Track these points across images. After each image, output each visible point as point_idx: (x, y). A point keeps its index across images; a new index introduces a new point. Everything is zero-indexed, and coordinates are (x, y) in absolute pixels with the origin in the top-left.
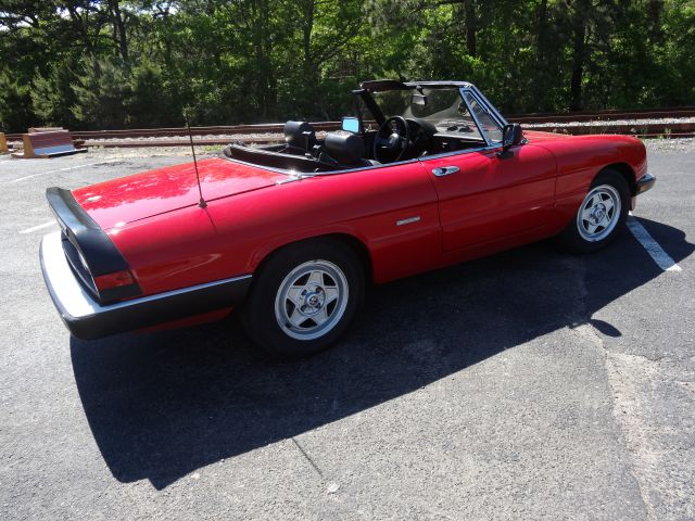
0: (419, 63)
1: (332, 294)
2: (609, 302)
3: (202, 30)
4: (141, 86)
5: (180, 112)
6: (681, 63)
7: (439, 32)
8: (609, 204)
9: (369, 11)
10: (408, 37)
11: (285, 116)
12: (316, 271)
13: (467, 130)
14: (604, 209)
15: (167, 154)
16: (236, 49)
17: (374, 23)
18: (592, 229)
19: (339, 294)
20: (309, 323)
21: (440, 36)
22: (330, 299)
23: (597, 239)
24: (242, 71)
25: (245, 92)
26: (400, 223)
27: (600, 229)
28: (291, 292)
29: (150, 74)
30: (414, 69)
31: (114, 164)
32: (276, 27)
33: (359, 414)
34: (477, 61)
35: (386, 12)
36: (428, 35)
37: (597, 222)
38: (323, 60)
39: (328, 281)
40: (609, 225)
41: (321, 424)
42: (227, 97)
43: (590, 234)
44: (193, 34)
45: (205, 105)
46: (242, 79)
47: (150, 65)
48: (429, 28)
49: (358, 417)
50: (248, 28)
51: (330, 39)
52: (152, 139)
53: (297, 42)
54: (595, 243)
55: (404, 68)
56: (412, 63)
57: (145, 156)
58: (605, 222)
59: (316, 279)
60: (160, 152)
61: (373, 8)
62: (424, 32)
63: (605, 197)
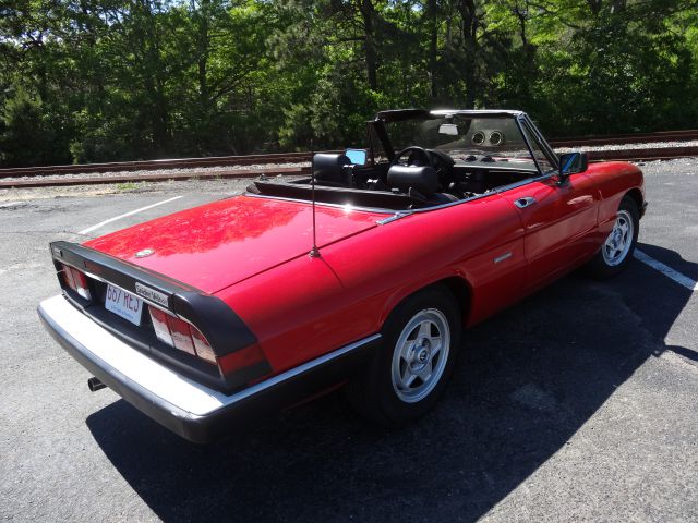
0: (325, 97)
1: (437, 345)
3: (86, 61)
4: (17, 120)
5: (67, 148)
7: (342, 66)
8: (624, 228)
9: (274, 45)
10: (311, 72)
11: (186, 150)
12: (424, 320)
14: (621, 233)
15: (72, 194)
16: (125, 80)
17: (280, 56)
18: (613, 253)
19: (443, 347)
20: (418, 382)
21: (344, 72)
22: (434, 352)
23: (617, 262)
24: (137, 104)
25: (141, 126)
26: (497, 260)
28: (405, 350)
29: (28, 107)
30: (321, 103)
31: (15, 208)
32: (171, 58)
33: (523, 485)
34: (380, 95)
35: (290, 47)
36: (331, 70)
37: (616, 246)
38: (221, 93)
39: (434, 332)
40: (625, 248)
42: (118, 130)
43: (612, 260)
44: (78, 65)
45: (94, 140)
46: (137, 113)
47: (27, 97)
48: (331, 63)
49: (524, 488)
50: (137, 59)
51: (228, 72)
53: (192, 75)
55: (310, 102)
56: (319, 97)
57: (45, 197)
58: (621, 247)
59: (425, 332)
60: (63, 192)
61: (278, 41)
62: (327, 68)
63: (622, 222)
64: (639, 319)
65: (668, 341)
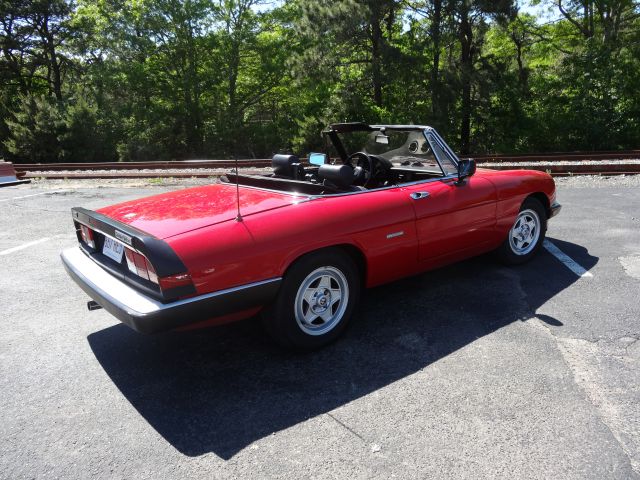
0: (335, 111)
1: (336, 295)
2: (546, 300)
3: (136, 76)
4: (76, 123)
5: (114, 149)
6: (548, 117)
7: (351, 85)
8: (531, 224)
9: (292, 66)
10: (324, 88)
11: (213, 153)
12: (326, 275)
13: (418, 164)
14: (528, 229)
15: (112, 185)
16: (166, 92)
17: (296, 76)
18: (520, 245)
19: (342, 296)
20: (319, 321)
21: (352, 90)
22: (334, 300)
23: (525, 253)
24: (175, 112)
25: (177, 131)
26: (389, 236)
27: (526, 244)
28: (306, 294)
29: (85, 113)
30: (330, 116)
31: (65, 194)
32: (204, 76)
33: (376, 392)
34: (384, 111)
35: (306, 67)
36: (342, 88)
37: (523, 238)
38: (247, 105)
39: (334, 285)
40: (532, 241)
41: (348, 401)
42: (158, 135)
43: (518, 249)
44: (129, 79)
45: (139, 142)
46: (174, 120)
47: (86, 105)
48: (342, 82)
49: (376, 394)
50: (179, 76)
51: (253, 88)
52: (89, 172)
53: (222, 89)
54: (522, 256)
55: (322, 115)
56: (329, 111)
57: (91, 187)
58: (529, 240)
59: (325, 282)
60: (105, 183)
61: (295, 62)
62: (338, 85)
63: (529, 219)
64: (524, 295)
65: (539, 311)
